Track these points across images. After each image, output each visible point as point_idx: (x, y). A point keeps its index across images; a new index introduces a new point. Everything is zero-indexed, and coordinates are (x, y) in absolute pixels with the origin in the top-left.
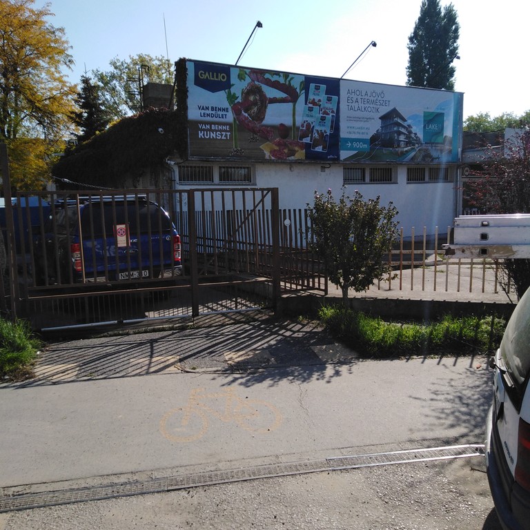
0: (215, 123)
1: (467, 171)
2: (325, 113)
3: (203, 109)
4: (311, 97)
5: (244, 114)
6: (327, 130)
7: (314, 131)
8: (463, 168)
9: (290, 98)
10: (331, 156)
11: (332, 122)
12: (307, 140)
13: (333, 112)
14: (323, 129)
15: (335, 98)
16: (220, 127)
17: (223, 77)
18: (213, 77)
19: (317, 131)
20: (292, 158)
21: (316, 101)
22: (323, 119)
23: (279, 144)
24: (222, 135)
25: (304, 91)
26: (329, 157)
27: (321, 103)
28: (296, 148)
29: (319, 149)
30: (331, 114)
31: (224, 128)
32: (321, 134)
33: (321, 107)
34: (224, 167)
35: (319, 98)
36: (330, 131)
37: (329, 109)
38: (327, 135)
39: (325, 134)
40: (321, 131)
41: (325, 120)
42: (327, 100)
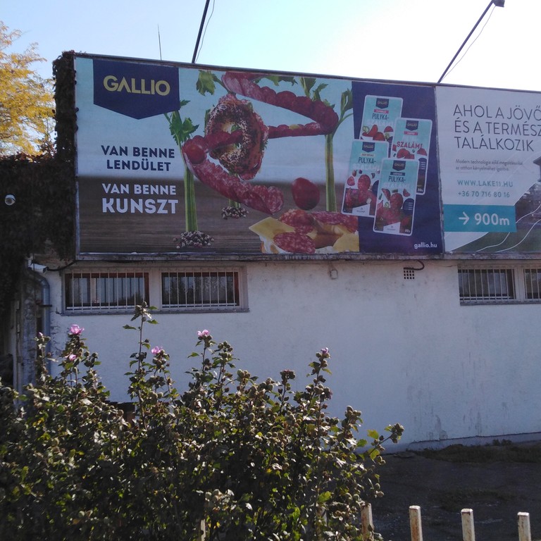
0: (141, 182)
2: (404, 154)
3: (114, 152)
4: (368, 122)
5: (212, 160)
6: (410, 188)
7: (380, 192)
9: (318, 126)
10: (422, 245)
11: (421, 172)
12: (363, 211)
13: (421, 151)
14: (400, 187)
15: (425, 123)
16: (154, 190)
17: (163, 88)
18: (138, 87)
19: (387, 192)
20: (328, 250)
21: (381, 130)
23: (295, 222)
24: (158, 206)
25: (351, 111)
26: (416, 247)
27: (391, 134)
28: (337, 230)
29: (394, 229)
30: (417, 157)
31: (164, 190)
32: (396, 199)
33: (394, 142)
34: (173, 275)
35: (388, 124)
36: (417, 192)
37: (413, 146)
38: (411, 200)
39: (405, 199)
40: (395, 191)
41: (403, 168)
42: (407, 127)
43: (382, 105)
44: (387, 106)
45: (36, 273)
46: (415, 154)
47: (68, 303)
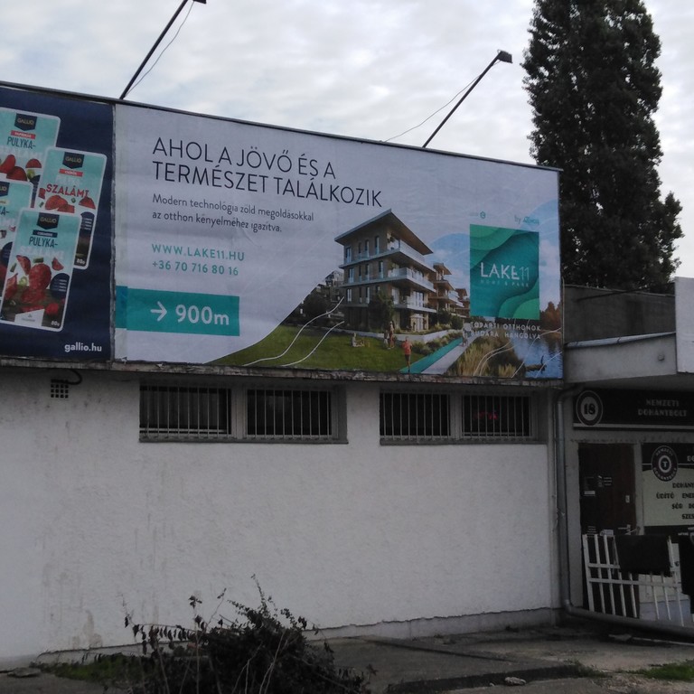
1: (591, 409)
2: (57, 203)
6: (64, 257)
7: (13, 261)
8: (576, 401)
10: (78, 346)
11: (84, 233)
13: (87, 202)
14: (48, 256)
15: (95, 159)
19: (26, 262)
21: (21, 163)
22: (47, 223)
26: (68, 348)
27: (37, 172)
29: (32, 320)
30: (80, 210)
32: (41, 273)
33: (42, 184)
35: (34, 156)
36: (76, 263)
37: (73, 193)
38: (65, 277)
39: (54, 273)
40: (40, 261)
41: (55, 225)
42: (65, 163)
43: (26, 124)
44: (33, 127)
46: (76, 205)
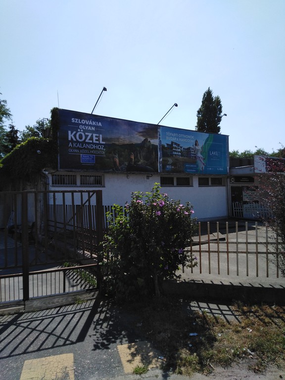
34: (84, 176)
45: (45, 174)
47: (53, 183)
